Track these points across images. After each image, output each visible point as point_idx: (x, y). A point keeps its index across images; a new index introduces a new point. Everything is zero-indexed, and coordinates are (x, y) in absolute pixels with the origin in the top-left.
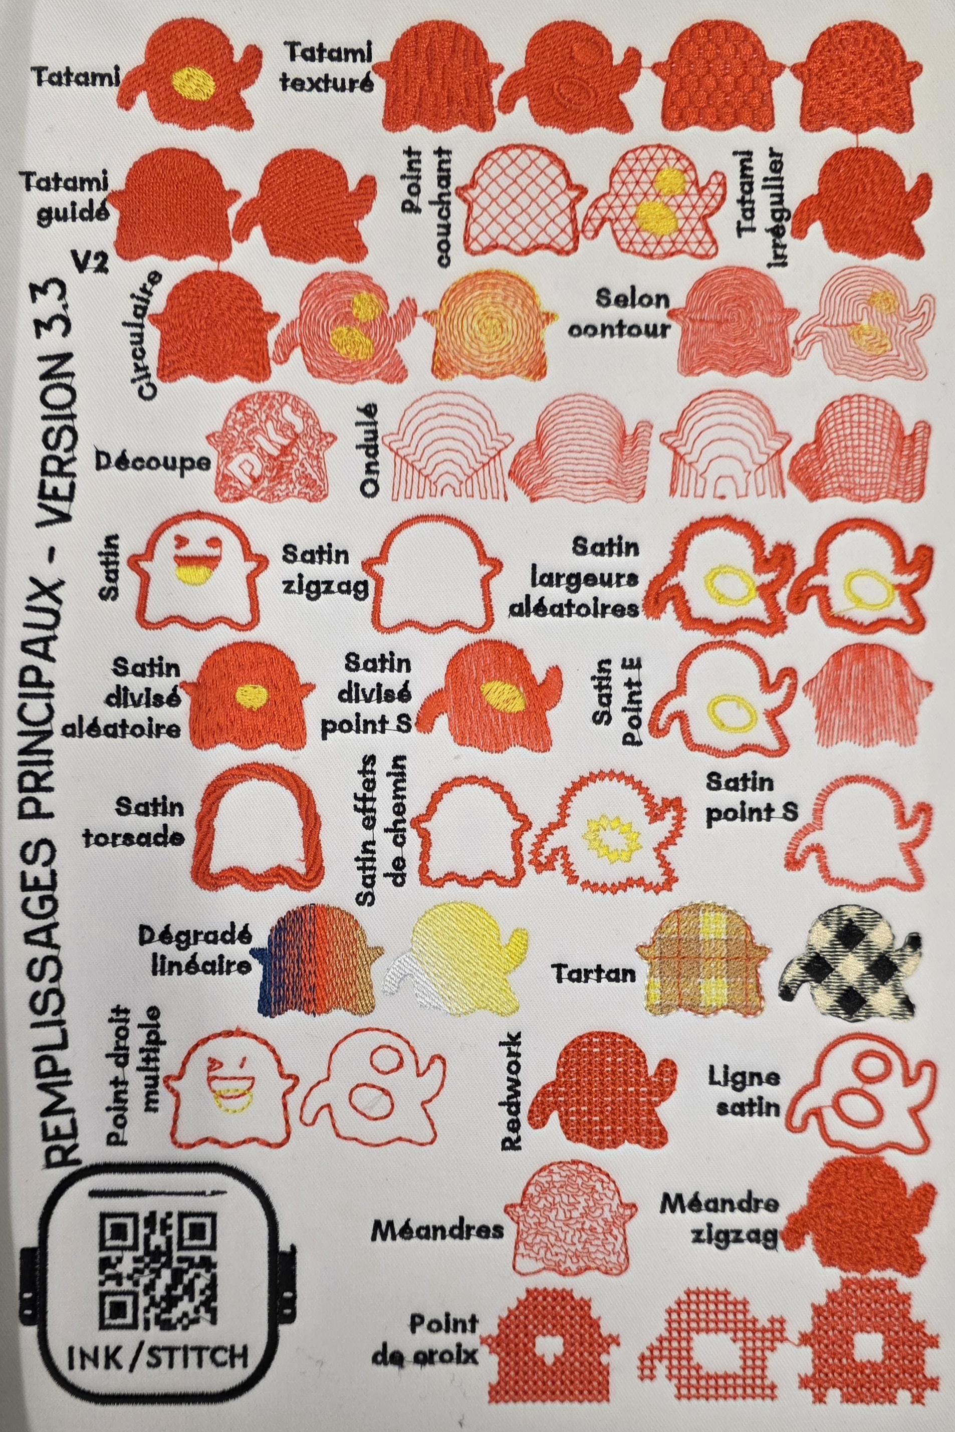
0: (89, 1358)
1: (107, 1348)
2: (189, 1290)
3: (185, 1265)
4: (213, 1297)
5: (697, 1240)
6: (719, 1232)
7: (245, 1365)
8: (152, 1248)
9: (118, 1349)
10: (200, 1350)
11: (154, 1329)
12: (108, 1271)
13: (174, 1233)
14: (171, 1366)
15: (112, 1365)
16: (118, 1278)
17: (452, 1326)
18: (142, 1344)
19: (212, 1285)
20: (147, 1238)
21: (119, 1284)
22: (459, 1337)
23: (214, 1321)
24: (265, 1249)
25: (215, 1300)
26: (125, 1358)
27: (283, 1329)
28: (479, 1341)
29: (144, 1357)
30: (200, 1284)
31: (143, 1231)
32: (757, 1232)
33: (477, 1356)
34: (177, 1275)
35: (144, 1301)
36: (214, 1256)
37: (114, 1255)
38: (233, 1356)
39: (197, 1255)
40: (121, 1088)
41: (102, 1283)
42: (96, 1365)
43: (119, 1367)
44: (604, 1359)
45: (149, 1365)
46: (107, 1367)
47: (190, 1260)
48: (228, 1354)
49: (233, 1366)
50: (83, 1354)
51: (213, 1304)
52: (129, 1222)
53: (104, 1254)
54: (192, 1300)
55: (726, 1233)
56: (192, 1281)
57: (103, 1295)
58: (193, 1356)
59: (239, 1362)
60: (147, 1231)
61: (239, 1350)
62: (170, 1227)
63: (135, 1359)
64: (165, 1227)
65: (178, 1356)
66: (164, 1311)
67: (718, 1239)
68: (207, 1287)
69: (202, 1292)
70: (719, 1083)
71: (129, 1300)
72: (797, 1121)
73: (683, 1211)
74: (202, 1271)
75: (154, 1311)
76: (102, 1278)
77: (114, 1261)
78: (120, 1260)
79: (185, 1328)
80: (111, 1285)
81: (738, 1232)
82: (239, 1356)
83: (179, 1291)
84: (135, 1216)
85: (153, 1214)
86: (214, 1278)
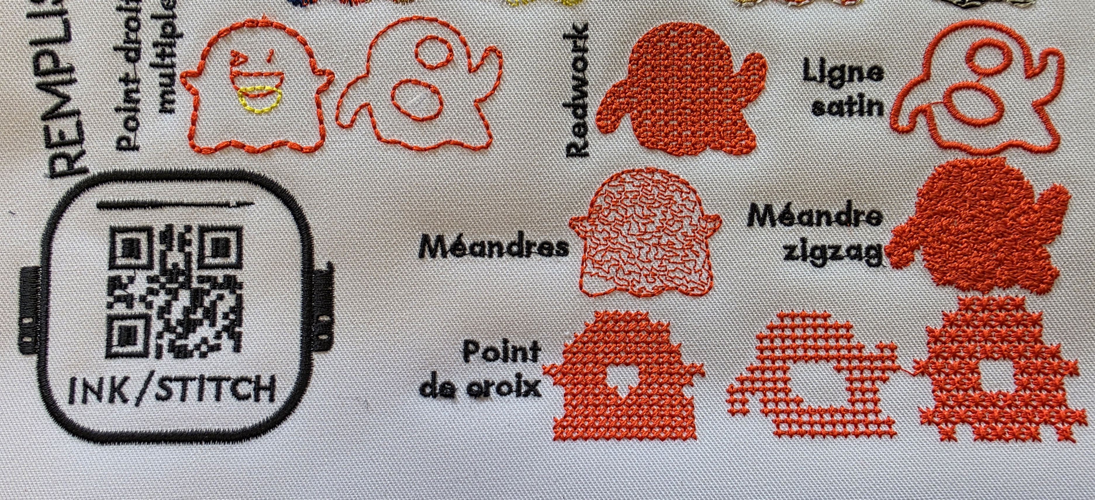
0: (92, 390)
1: (113, 378)
2: (210, 314)
3: (207, 286)
4: (239, 322)
5: (789, 257)
6: (815, 248)
7: (272, 399)
8: (169, 266)
9: (126, 379)
10: (218, 380)
11: (167, 356)
12: (118, 292)
13: (194, 249)
14: (183, 399)
15: (118, 399)
16: (129, 300)
17: (510, 355)
18: (152, 373)
19: (238, 309)
20: (163, 255)
21: (130, 306)
22: (519, 366)
23: (237, 349)
24: (298, 266)
25: (240, 325)
26: (131, 390)
27: (317, 358)
28: (541, 372)
29: (154, 388)
30: (222, 308)
31: (158, 247)
32: (858, 248)
33: (539, 388)
34: (197, 296)
35: (157, 325)
36: (240, 276)
37: (124, 274)
38: (258, 388)
39: (220, 274)
40: (132, 86)
41: (110, 306)
42: (100, 398)
43: (125, 401)
44: (687, 392)
45: (158, 397)
46: (111, 400)
47: (212, 280)
48: (253, 385)
49: (257, 399)
50: (86, 386)
51: (237, 329)
52: (143, 237)
53: (114, 273)
54: (213, 324)
55: (823, 249)
56: (214, 304)
57: (111, 319)
58: (210, 388)
59: (264, 395)
60: (163, 247)
61: (265, 381)
62: (189, 243)
63: (143, 392)
64: (184, 243)
65: (193, 387)
66: (180, 336)
67: (812, 255)
68: (232, 310)
69: (226, 316)
70: (814, 79)
71: (140, 324)
72: (903, 122)
73: (773, 225)
74: (226, 293)
75: (168, 336)
76: (111, 299)
77: (125, 281)
78: (131, 280)
79: (203, 355)
80: (120, 308)
81: (837, 248)
82: (265, 388)
83: (199, 314)
84: (148, 230)
85: (170, 228)
86: (239, 299)
